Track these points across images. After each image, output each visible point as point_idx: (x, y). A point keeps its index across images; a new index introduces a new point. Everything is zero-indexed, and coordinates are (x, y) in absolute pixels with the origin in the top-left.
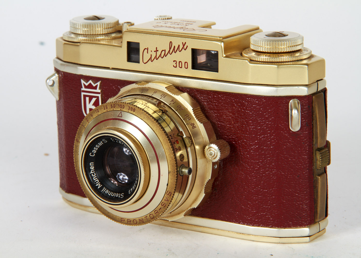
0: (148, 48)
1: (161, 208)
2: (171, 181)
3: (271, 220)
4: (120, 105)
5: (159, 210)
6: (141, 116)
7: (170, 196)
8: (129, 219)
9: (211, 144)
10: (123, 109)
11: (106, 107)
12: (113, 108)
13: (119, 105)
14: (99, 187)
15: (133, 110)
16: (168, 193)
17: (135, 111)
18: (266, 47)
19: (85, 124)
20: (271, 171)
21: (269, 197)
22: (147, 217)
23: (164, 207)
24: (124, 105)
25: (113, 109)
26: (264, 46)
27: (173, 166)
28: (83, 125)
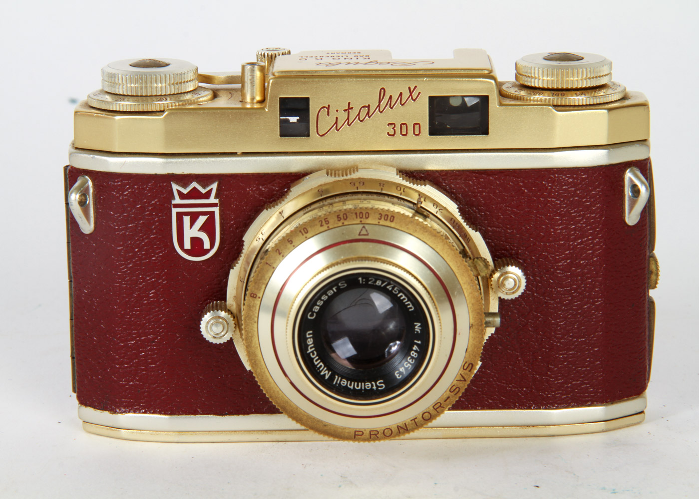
0: (329, 106)
1: (448, 398)
2: (475, 342)
3: (591, 392)
4: (358, 214)
5: (445, 401)
6: (408, 228)
7: (470, 371)
8: (375, 429)
9: (506, 266)
10: (365, 220)
11: (325, 221)
12: (342, 221)
13: (356, 214)
14: (327, 377)
15: (389, 218)
16: (466, 365)
17: (395, 221)
18: (545, 78)
19: (272, 261)
20: (593, 303)
21: (587, 350)
22: (416, 420)
23: (456, 394)
24: (367, 213)
25: (343, 223)
26: (541, 77)
27: (478, 313)
28: (267, 263)
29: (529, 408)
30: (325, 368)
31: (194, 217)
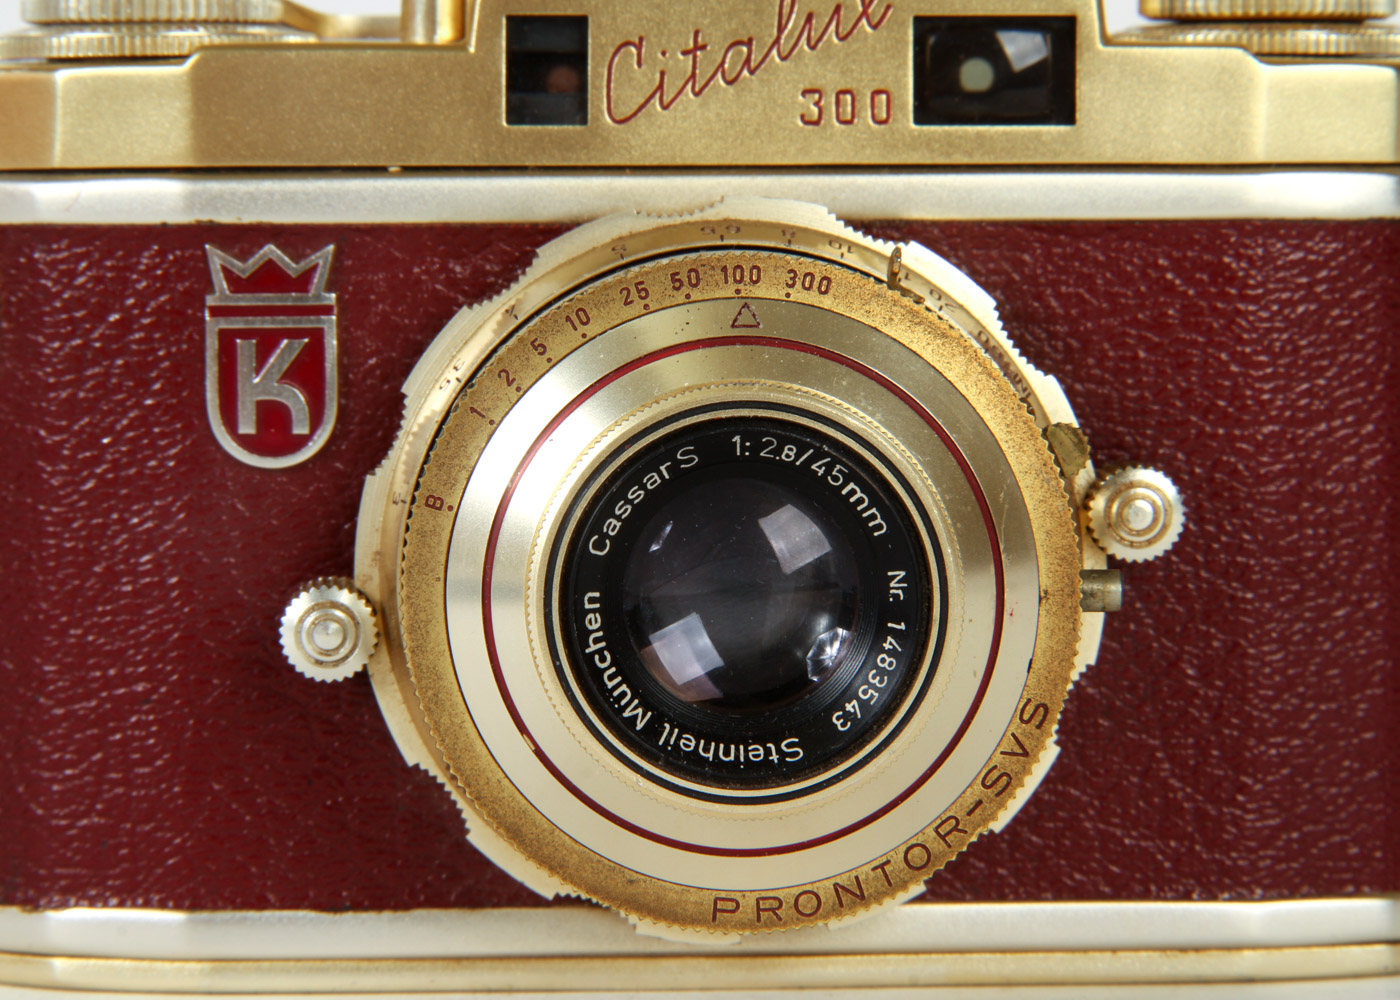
0: (641, 39)
1: (979, 803)
2: (1053, 644)
3: (1354, 858)
4: (730, 271)
5: (969, 813)
6: (868, 312)
7: (1039, 726)
8: (771, 894)
10: (751, 288)
11: (639, 291)
12: (685, 290)
13: (724, 269)
14: (640, 725)
15: (816, 284)
16: (1030, 710)
17: (831, 292)
19: (488, 404)
20: (1359, 605)
21: (1343, 737)
22: (887, 868)
23: (998, 795)
25: (688, 296)
27: (1063, 559)
28: (474, 410)
29: (1186, 896)
30: (636, 702)
31: (267, 342)
